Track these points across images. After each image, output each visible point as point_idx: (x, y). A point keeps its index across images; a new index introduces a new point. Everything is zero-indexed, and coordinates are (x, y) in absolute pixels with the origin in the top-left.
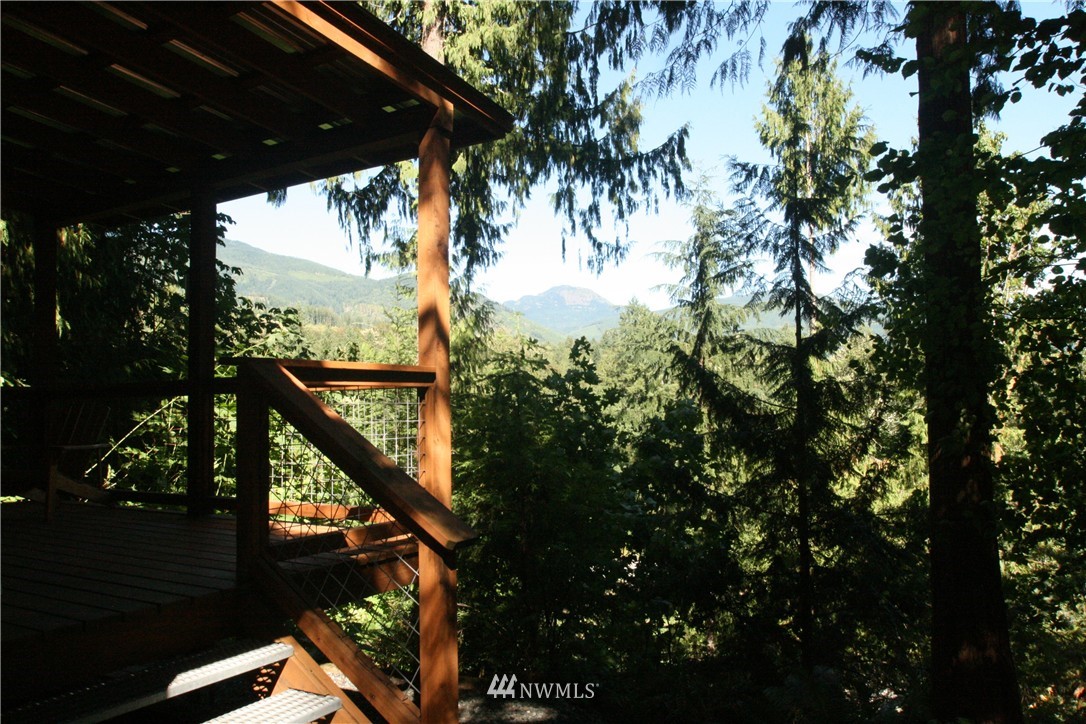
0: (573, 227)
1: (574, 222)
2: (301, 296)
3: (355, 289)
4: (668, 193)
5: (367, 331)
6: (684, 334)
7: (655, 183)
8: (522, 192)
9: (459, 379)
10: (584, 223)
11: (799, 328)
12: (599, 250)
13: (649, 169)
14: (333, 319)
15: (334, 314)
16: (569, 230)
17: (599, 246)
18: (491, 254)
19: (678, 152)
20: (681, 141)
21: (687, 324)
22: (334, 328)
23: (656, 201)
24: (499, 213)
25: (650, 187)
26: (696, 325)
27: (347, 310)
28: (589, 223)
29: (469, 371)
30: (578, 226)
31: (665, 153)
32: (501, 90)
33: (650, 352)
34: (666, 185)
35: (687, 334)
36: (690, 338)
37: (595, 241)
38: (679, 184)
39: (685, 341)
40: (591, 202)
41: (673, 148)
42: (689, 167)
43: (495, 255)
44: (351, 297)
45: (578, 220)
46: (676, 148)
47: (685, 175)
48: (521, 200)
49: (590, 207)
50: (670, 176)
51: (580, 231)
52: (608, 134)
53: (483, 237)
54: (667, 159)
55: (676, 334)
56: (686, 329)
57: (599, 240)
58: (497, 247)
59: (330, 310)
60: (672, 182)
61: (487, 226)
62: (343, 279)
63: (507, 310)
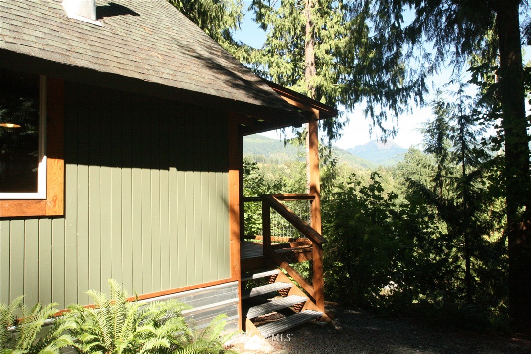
0: (374, 123)
1: (374, 121)
2: (250, 150)
3: (275, 146)
4: (417, 105)
5: (281, 166)
6: (431, 167)
7: (410, 101)
8: (351, 106)
9: (325, 191)
10: (378, 121)
11: (464, 170)
12: (385, 133)
13: (407, 95)
14: (265, 160)
15: (265, 158)
16: (372, 125)
17: (385, 131)
18: (338, 135)
19: (421, 85)
20: (423, 80)
21: (432, 162)
22: (266, 165)
23: (411, 109)
24: (341, 117)
25: (408, 103)
26: (437, 162)
27: (271, 156)
28: (380, 121)
29: (329, 187)
30: (376, 123)
31: (415, 86)
32: (339, 66)
33: (415, 175)
34: (416, 101)
35: (433, 166)
36: (434, 168)
37: (383, 129)
38: (422, 100)
39: (432, 170)
40: (381, 112)
41: (419, 83)
42: (427, 91)
43: (340, 135)
44: (273, 149)
45: (376, 120)
46: (420, 83)
47: (425, 96)
48: (351, 110)
49: (381, 114)
50: (418, 97)
51: (377, 124)
52: (389, 79)
53: (334, 128)
54: (416, 90)
55: (427, 167)
56: (432, 164)
57: (385, 128)
58: (340, 131)
59: (263, 156)
60: (418, 99)
61: (336, 123)
62: (269, 141)
63: (348, 153)
